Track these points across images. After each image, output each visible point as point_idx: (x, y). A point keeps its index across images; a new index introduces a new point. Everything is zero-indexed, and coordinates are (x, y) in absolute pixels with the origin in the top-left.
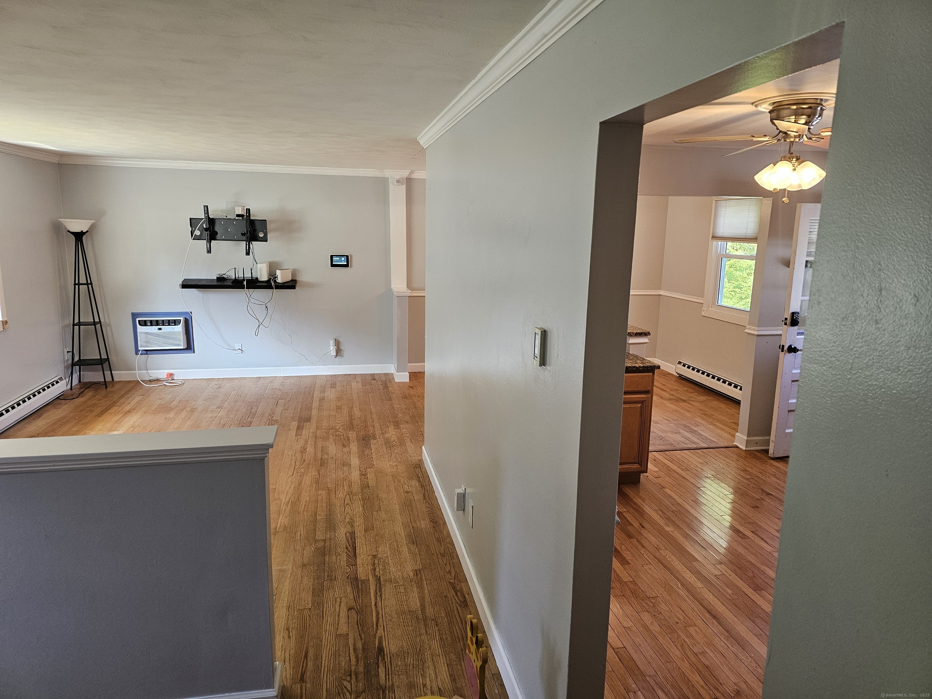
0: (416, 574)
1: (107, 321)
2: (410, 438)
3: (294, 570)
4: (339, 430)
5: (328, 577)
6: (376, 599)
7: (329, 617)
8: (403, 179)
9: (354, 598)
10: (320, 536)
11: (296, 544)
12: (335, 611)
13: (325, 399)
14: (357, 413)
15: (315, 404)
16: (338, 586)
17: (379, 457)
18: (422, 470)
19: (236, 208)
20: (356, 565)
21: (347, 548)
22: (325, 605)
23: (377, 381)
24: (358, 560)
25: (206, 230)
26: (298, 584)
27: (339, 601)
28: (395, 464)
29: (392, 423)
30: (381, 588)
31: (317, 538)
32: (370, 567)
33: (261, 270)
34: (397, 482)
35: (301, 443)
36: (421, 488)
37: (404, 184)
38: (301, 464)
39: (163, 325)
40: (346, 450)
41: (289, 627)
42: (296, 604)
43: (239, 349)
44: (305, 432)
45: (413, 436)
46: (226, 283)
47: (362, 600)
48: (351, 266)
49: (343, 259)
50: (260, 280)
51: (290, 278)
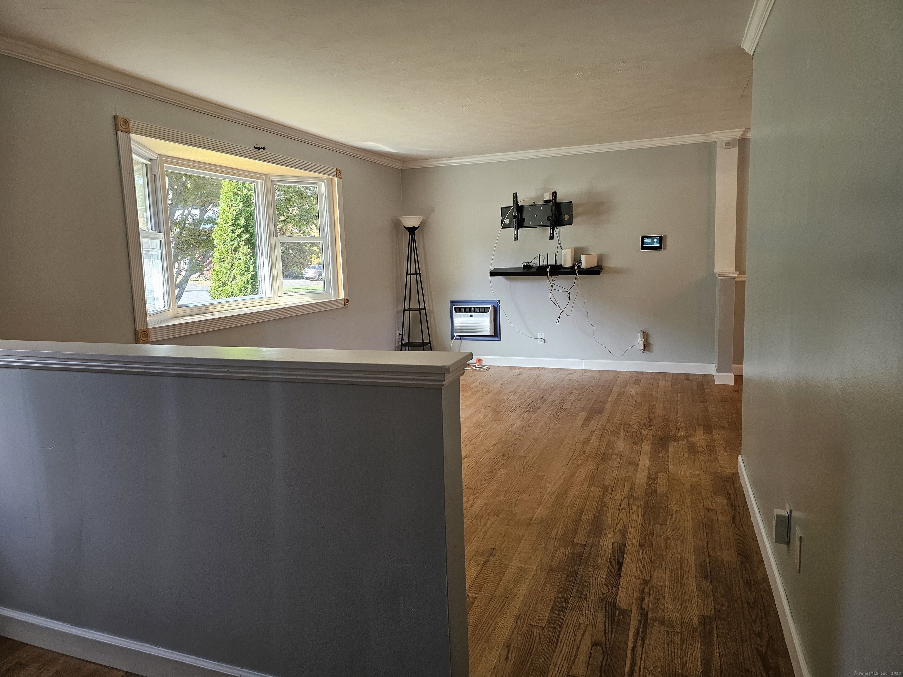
0: (704, 622)
1: (431, 308)
2: (724, 446)
3: (537, 572)
4: (633, 426)
5: (577, 592)
6: (635, 641)
7: (565, 647)
8: (734, 140)
9: (605, 630)
10: (580, 539)
11: (548, 542)
12: (575, 641)
13: (624, 394)
14: (659, 410)
15: (612, 398)
16: (587, 608)
17: (677, 462)
18: (735, 487)
19: (545, 194)
20: (617, 587)
21: (610, 562)
22: (564, 629)
23: (691, 381)
24: (621, 581)
25: (515, 217)
26: (537, 591)
27: (584, 628)
28: (698, 472)
29: (702, 427)
30: (646, 627)
31: (576, 541)
32: (636, 595)
33: (565, 256)
34: (696, 495)
35: (586, 434)
36: (730, 508)
37: (735, 147)
38: (580, 455)
39: (475, 312)
40: (636, 448)
41: (510, 644)
42: (528, 616)
43: (541, 338)
44: (593, 424)
45: (728, 444)
46: (531, 271)
47: (615, 636)
48: (665, 249)
49: (655, 240)
50: (564, 266)
51: (595, 263)
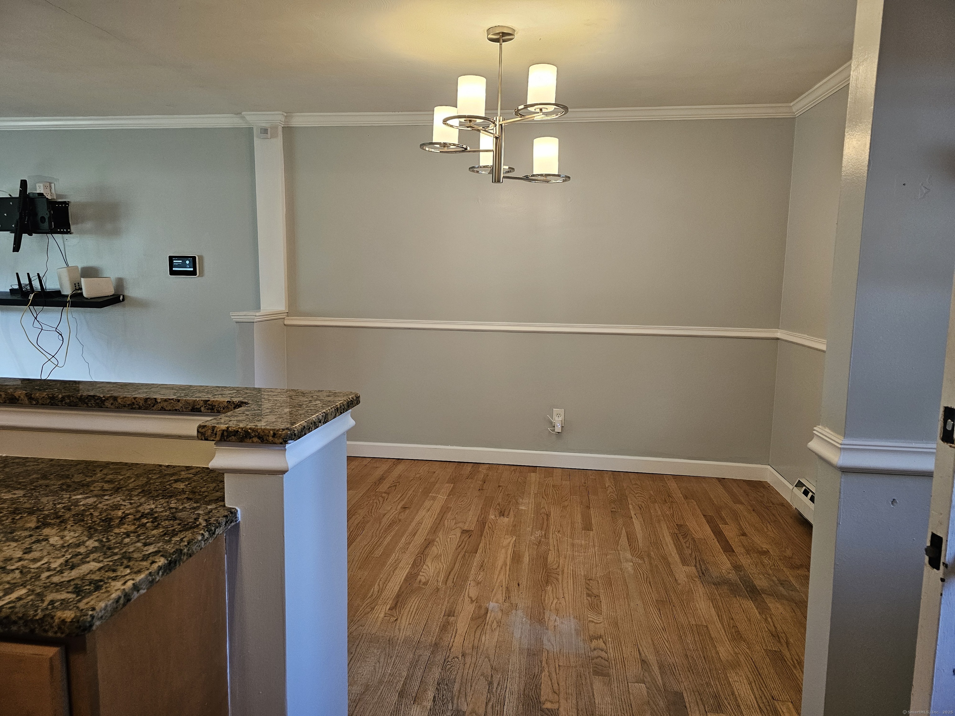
8: (276, 128)
37: (279, 137)
48: (201, 275)
49: (188, 262)
50: (63, 293)
51: (109, 291)
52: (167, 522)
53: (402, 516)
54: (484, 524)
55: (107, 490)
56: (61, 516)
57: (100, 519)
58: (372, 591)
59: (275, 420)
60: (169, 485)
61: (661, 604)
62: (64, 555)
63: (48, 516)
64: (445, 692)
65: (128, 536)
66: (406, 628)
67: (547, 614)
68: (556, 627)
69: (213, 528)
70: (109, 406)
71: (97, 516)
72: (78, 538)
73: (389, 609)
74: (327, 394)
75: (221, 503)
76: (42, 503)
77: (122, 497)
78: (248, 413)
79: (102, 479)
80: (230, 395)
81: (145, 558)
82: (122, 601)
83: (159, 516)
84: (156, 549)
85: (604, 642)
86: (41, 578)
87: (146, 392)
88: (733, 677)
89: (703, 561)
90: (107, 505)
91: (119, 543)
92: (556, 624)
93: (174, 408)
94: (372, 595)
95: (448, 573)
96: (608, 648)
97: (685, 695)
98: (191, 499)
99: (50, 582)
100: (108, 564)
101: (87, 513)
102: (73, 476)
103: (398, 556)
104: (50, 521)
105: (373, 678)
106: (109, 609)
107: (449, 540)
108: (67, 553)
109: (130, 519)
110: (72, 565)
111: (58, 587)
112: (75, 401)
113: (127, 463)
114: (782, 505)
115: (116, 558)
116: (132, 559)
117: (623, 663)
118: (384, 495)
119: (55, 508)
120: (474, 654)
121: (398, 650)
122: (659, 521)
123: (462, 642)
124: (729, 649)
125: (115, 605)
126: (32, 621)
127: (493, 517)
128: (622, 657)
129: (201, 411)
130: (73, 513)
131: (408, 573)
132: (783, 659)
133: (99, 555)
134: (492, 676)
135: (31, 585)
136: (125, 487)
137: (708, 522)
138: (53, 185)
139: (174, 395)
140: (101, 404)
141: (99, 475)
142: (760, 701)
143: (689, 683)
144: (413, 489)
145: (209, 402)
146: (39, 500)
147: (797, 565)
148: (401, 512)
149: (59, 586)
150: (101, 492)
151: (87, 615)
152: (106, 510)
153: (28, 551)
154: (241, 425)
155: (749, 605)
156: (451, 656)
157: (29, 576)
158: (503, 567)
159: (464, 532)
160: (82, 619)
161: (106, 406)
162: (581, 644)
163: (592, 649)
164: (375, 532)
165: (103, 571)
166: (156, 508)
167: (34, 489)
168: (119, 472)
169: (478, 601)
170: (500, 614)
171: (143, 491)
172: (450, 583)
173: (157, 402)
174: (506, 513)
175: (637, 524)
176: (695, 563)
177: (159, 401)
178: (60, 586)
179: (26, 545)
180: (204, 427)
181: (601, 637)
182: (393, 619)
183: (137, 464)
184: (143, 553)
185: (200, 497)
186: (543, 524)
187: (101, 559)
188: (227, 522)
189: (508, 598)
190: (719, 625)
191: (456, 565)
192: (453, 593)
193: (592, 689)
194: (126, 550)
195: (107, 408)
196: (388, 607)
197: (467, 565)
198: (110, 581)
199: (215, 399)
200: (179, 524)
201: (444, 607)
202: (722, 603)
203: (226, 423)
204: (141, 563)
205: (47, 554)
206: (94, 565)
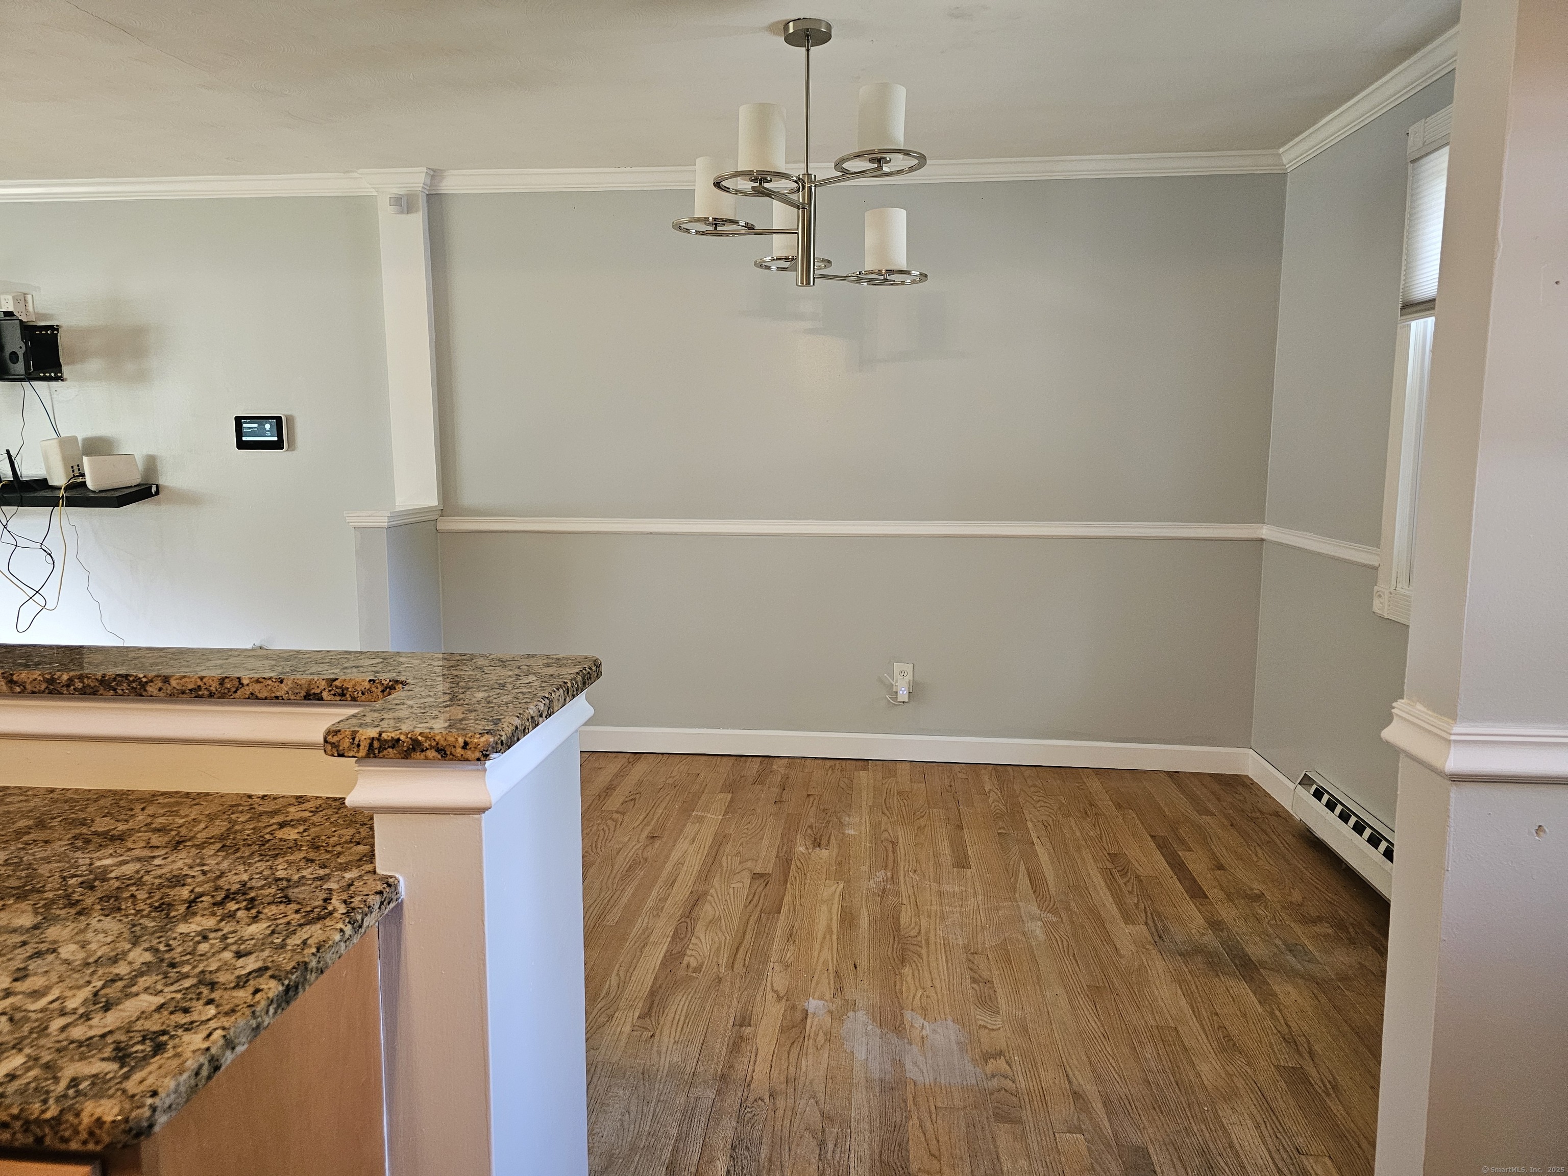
8: (413, 195)
37: (420, 211)
48: (292, 447)
49: (268, 426)
50: (50, 483)
51: (132, 478)
52: (273, 907)
53: (650, 853)
54: (788, 862)
55: (158, 847)
56: (78, 901)
57: (151, 905)
58: (607, 987)
59: (463, 716)
60: (271, 833)
61: (1095, 992)
62: (89, 982)
63: (53, 902)
64: (745, 1162)
65: (205, 938)
66: (670, 1049)
67: (908, 1015)
68: (925, 1040)
69: (359, 917)
70: (155, 692)
71: (144, 900)
72: (112, 945)
73: (639, 1017)
74: (545, 661)
75: (369, 867)
76: (41, 875)
77: (186, 861)
78: (410, 703)
79: (146, 825)
80: (373, 669)
81: (241, 984)
82: (205, 1072)
83: (257, 896)
84: (259, 964)
85: (1007, 1062)
86: (50, 1030)
87: (221, 666)
88: (1227, 1114)
89: (1159, 915)
90: (160, 877)
91: (189, 954)
92: (924, 1033)
93: (273, 695)
94: (608, 993)
95: (734, 948)
96: (1015, 1073)
97: (1151, 1151)
98: (312, 861)
99: (67, 1040)
100: (173, 999)
101: (126, 894)
102: (93, 821)
103: (648, 923)
104: (58, 912)
105: (620, 1141)
106: (182, 1089)
107: (731, 891)
108: (95, 977)
109: (205, 905)
110: (107, 1002)
111: (82, 1049)
112: (92, 684)
113: (188, 793)
114: (1277, 814)
115: (187, 983)
116: (217, 986)
117: (1043, 1097)
118: (615, 816)
119: (65, 886)
120: (791, 1091)
121: (659, 1089)
122: (1078, 849)
123: (768, 1072)
124: (1217, 1067)
125: (193, 1082)
126: (38, 1121)
127: (802, 849)
128: (1040, 1087)
129: (322, 699)
130: (99, 895)
131: (667, 951)
132: (1305, 1079)
133: (155, 978)
134: (823, 1131)
135: (32, 1047)
136: (189, 840)
137: (1159, 847)
138: (29, 298)
139: (272, 668)
140: (140, 689)
141: (141, 818)
142: (1276, 1156)
143: (1156, 1130)
144: (663, 805)
145: (337, 683)
146: (36, 870)
147: (1311, 916)
148: (647, 845)
149: (86, 1047)
150: (147, 853)
151: (142, 1106)
152: (160, 887)
153: (21, 975)
154: (405, 728)
155: (1242, 989)
156: (751, 1098)
157: (26, 1029)
158: (828, 937)
159: (756, 876)
160: (133, 1114)
161: (150, 693)
162: (970, 1067)
163: (989, 1076)
164: (605, 881)
165: (166, 1013)
166: (251, 879)
167: (23, 849)
168: (177, 811)
169: (790, 997)
170: (828, 1019)
171: (224, 846)
172: (738, 965)
173: (242, 684)
174: (824, 842)
175: (1043, 854)
176: (1144, 919)
177: (245, 682)
178: (88, 1046)
179: (17, 964)
180: (337, 732)
181: (1001, 1053)
182: (647, 1034)
183: (208, 794)
184: (237, 973)
185: (328, 856)
186: (887, 859)
187: (159, 987)
188: (382, 903)
189: (839, 990)
190: (1195, 1025)
191: (747, 937)
192: (745, 985)
193: (996, 1147)
194: (205, 967)
195: (151, 696)
196: (637, 1014)
197: (765, 935)
198: (180, 1032)
199: (348, 677)
200: (297, 912)
201: (732, 1011)
202: (1197, 987)
203: (376, 723)
204: (235, 993)
205: (58, 980)
206: (148, 1001)
